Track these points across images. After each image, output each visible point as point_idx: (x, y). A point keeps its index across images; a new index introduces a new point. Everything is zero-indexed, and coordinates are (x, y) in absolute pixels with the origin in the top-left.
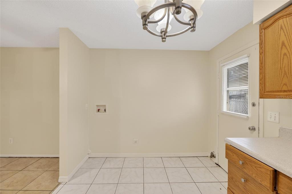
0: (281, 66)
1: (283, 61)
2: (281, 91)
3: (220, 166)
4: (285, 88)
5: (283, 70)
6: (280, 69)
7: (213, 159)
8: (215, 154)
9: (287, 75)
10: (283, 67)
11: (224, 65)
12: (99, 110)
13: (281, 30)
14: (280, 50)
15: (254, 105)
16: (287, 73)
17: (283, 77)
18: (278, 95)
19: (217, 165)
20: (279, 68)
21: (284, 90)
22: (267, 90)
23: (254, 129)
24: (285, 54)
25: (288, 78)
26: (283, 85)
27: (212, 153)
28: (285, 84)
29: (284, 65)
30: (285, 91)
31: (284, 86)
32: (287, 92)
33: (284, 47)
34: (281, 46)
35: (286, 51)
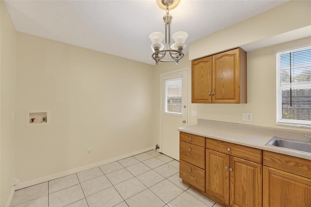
1: (202, 84)
2: (201, 100)
3: (163, 154)
4: (203, 98)
5: (202, 89)
7: (158, 149)
8: (160, 146)
11: (166, 79)
12: (33, 120)
13: (201, 69)
15: (185, 107)
16: (204, 91)
17: (202, 92)
18: (200, 101)
19: (161, 153)
20: (200, 88)
22: (195, 99)
23: (185, 122)
25: (204, 93)
27: (157, 146)
28: (203, 96)
29: (203, 86)
30: (203, 100)
31: (203, 97)
33: (202, 77)
34: (201, 77)
35: (203, 80)
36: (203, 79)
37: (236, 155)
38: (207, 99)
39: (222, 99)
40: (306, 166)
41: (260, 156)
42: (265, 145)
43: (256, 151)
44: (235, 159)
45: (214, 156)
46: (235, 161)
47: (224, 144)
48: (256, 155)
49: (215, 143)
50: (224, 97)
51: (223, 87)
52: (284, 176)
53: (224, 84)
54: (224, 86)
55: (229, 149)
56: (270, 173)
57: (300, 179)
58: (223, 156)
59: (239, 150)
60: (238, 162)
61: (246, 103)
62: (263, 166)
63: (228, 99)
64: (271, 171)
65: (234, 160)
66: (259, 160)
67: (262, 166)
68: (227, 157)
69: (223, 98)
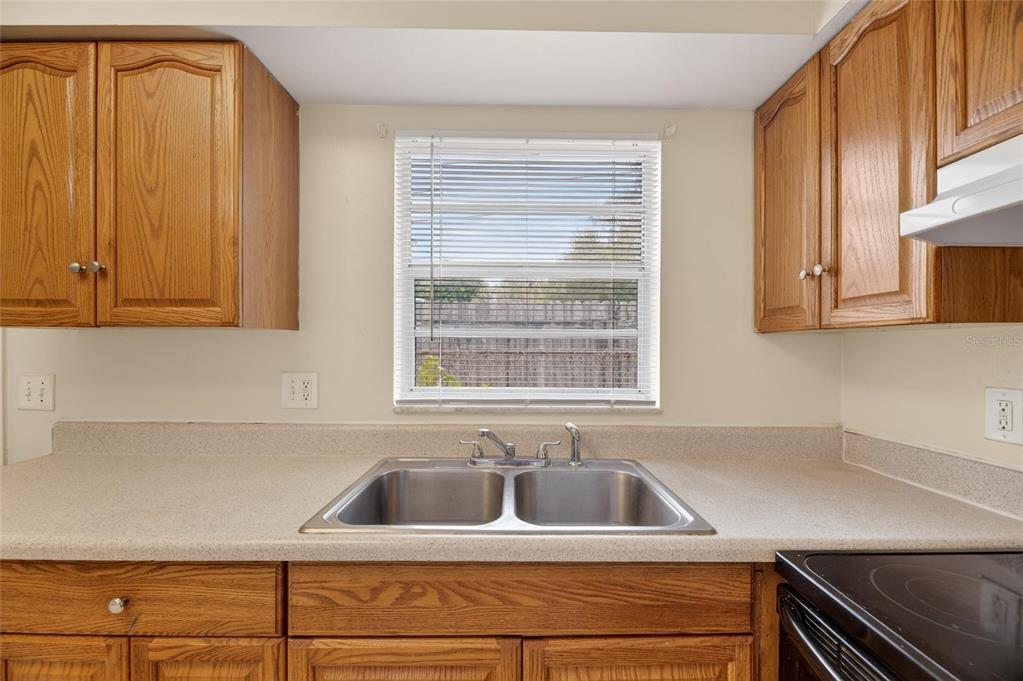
0: (29, 220)
1: (33, 207)
2: (28, 302)
4: (38, 293)
5: (33, 236)
6: (26, 228)
9: (43, 253)
10: (34, 225)
13: (27, 105)
14: (25, 167)
16: (45, 248)
17: (34, 257)
18: (20, 315)
20: (22, 227)
21: (37, 300)
24: (38, 186)
25: (45, 261)
26: (34, 283)
28: (39, 281)
29: (36, 217)
30: (39, 303)
31: (37, 287)
32: (45, 306)
33: (35, 160)
34: (26, 156)
35: (41, 177)
36: (36, 175)
37: (159, 629)
38: (66, 302)
39: (154, 302)
40: (434, 588)
41: (270, 598)
42: (301, 530)
43: (256, 575)
44: (155, 650)
45: (34, 670)
46: (157, 665)
47: (97, 574)
48: (255, 596)
49: (38, 583)
50: (162, 292)
51: (156, 233)
52: (366, 659)
53: (161, 220)
54: (165, 230)
55: (116, 606)
56: (314, 668)
57: (416, 655)
58: (90, 656)
59: (176, 591)
60: (173, 661)
61: (294, 325)
62: (286, 643)
63: (183, 302)
64: (317, 658)
65: (153, 656)
66: (268, 618)
67: (282, 645)
68: (114, 654)
69: (156, 296)
